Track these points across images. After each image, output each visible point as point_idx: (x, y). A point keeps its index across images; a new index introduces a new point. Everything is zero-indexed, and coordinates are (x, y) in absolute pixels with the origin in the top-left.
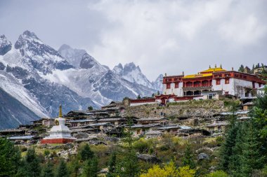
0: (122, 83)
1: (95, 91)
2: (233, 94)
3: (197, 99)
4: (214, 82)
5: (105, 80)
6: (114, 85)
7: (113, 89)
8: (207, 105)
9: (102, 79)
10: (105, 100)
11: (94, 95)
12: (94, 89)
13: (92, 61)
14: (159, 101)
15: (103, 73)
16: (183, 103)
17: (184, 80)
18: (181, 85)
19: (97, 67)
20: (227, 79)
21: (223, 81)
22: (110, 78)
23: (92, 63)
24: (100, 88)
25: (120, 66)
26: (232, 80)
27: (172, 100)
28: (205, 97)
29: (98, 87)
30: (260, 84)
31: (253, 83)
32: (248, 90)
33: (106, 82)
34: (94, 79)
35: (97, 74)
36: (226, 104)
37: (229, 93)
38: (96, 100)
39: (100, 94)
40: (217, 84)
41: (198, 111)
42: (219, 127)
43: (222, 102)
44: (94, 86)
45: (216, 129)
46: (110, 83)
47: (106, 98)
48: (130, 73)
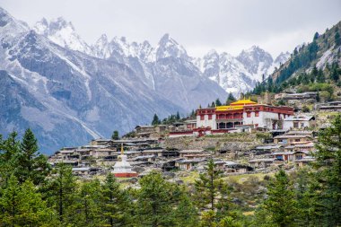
0: (51, 48)
1: (11, 60)
2: (262, 126)
3: (232, 132)
4: (245, 114)
5: (26, 44)
6: (40, 51)
7: (38, 58)
8: (242, 138)
9: (22, 43)
10: (26, 74)
11: (10, 66)
12: (10, 57)
13: (5, 15)
14: (197, 133)
15: (22, 34)
16: (219, 136)
17: (217, 112)
18: (214, 116)
19: (14, 26)
20: (257, 112)
21: (253, 114)
22: (34, 41)
23: (4, 19)
24: (19, 56)
25: (44, 22)
26: (261, 113)
27: (208, 133)
28: (239, 130)
29: (16, 54)
30: (285, 115)
31: (279, 114)
32: (275, 122)
33: (27, 47)
34: (10, 43)
35: (13, 35)
36: (258, 136)
37: (259, 126)
38: (14, 73)
39: (19, 64)
40: (248, 116)
41: (234, 144)
42: (259, 163)
43: (254, 135)
44: (10, 53)
45: (256, 165)
46: (34, 49)
47: (28, 71)
48: (58, 32)
